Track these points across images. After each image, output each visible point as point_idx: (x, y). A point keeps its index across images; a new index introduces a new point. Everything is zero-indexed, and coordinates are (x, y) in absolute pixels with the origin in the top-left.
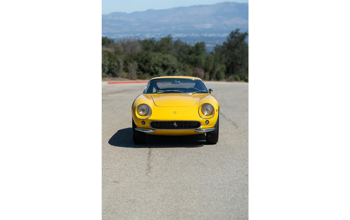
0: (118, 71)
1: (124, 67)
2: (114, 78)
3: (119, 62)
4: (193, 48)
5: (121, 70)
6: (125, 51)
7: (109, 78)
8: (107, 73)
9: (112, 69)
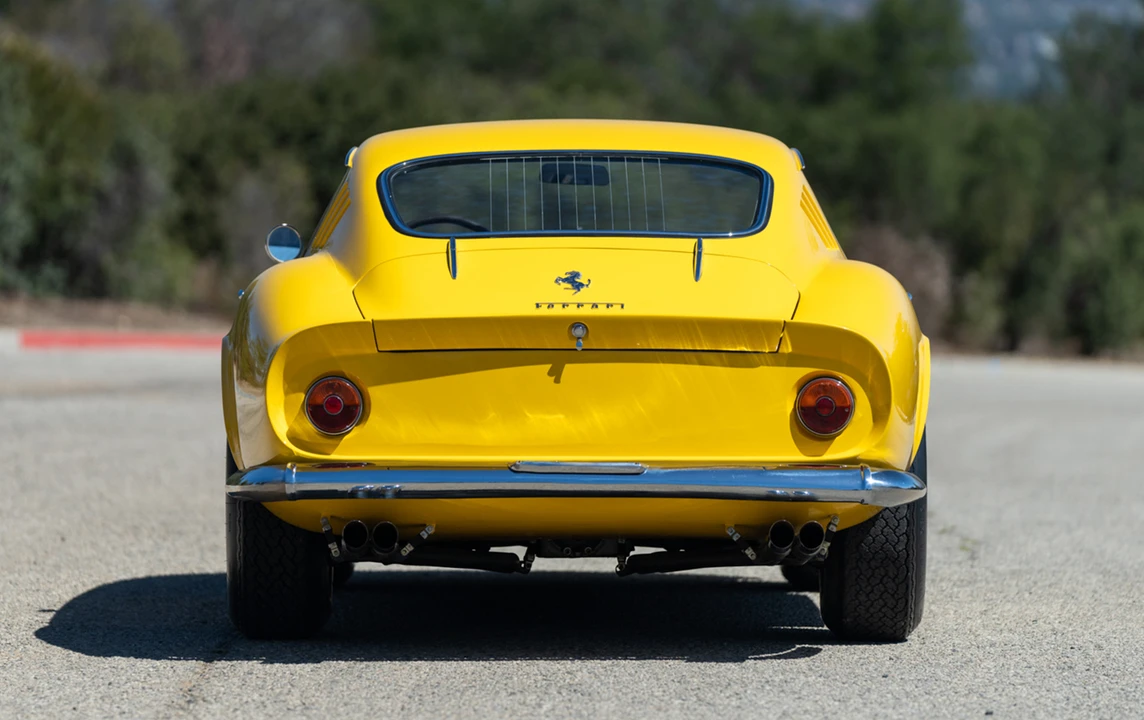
0: (121, 239)
1: (175, 205)
2: (81, 307)
3: (128, 160)
4: (849, 38)
5: (151, 232)
6: (198, 64)
7: (36, 300)
8: (15, 252)
9: (73, 219)
